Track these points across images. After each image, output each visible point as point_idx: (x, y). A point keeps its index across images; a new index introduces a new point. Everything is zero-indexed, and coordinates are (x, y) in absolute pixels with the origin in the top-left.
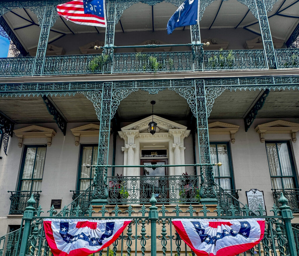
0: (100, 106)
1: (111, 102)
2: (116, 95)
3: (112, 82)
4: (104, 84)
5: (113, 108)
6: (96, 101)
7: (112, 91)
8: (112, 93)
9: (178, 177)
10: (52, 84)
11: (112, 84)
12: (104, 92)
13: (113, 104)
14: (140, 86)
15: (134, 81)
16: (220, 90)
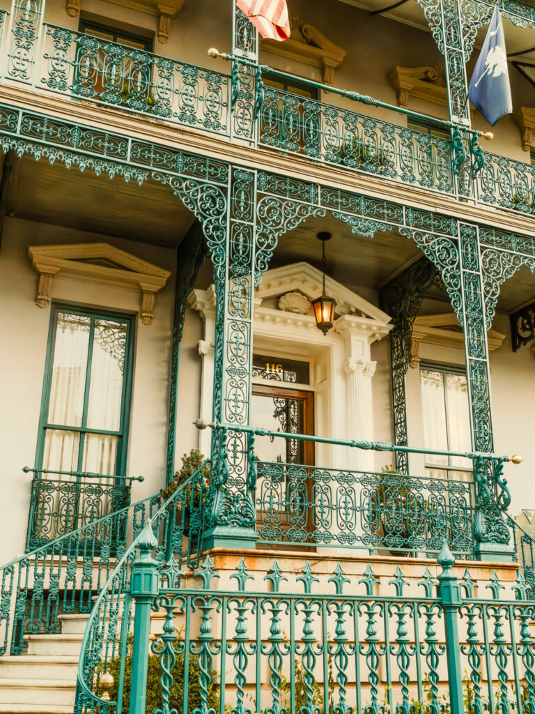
0: (222, 237)
1: (254, 233)
2: (268, 215)
3: (256, 172)
4: (233, 170)
5: (259, 252)
6: (210, 218)
7: (255, 200)
8: (255, 204)
9: (359, 475)
10: (70, 126)
11: (256, 176)
12: (231, 196)
13: (261, 241)
14: (330, 204)
15: (315, 184)
16: (511, 264)
